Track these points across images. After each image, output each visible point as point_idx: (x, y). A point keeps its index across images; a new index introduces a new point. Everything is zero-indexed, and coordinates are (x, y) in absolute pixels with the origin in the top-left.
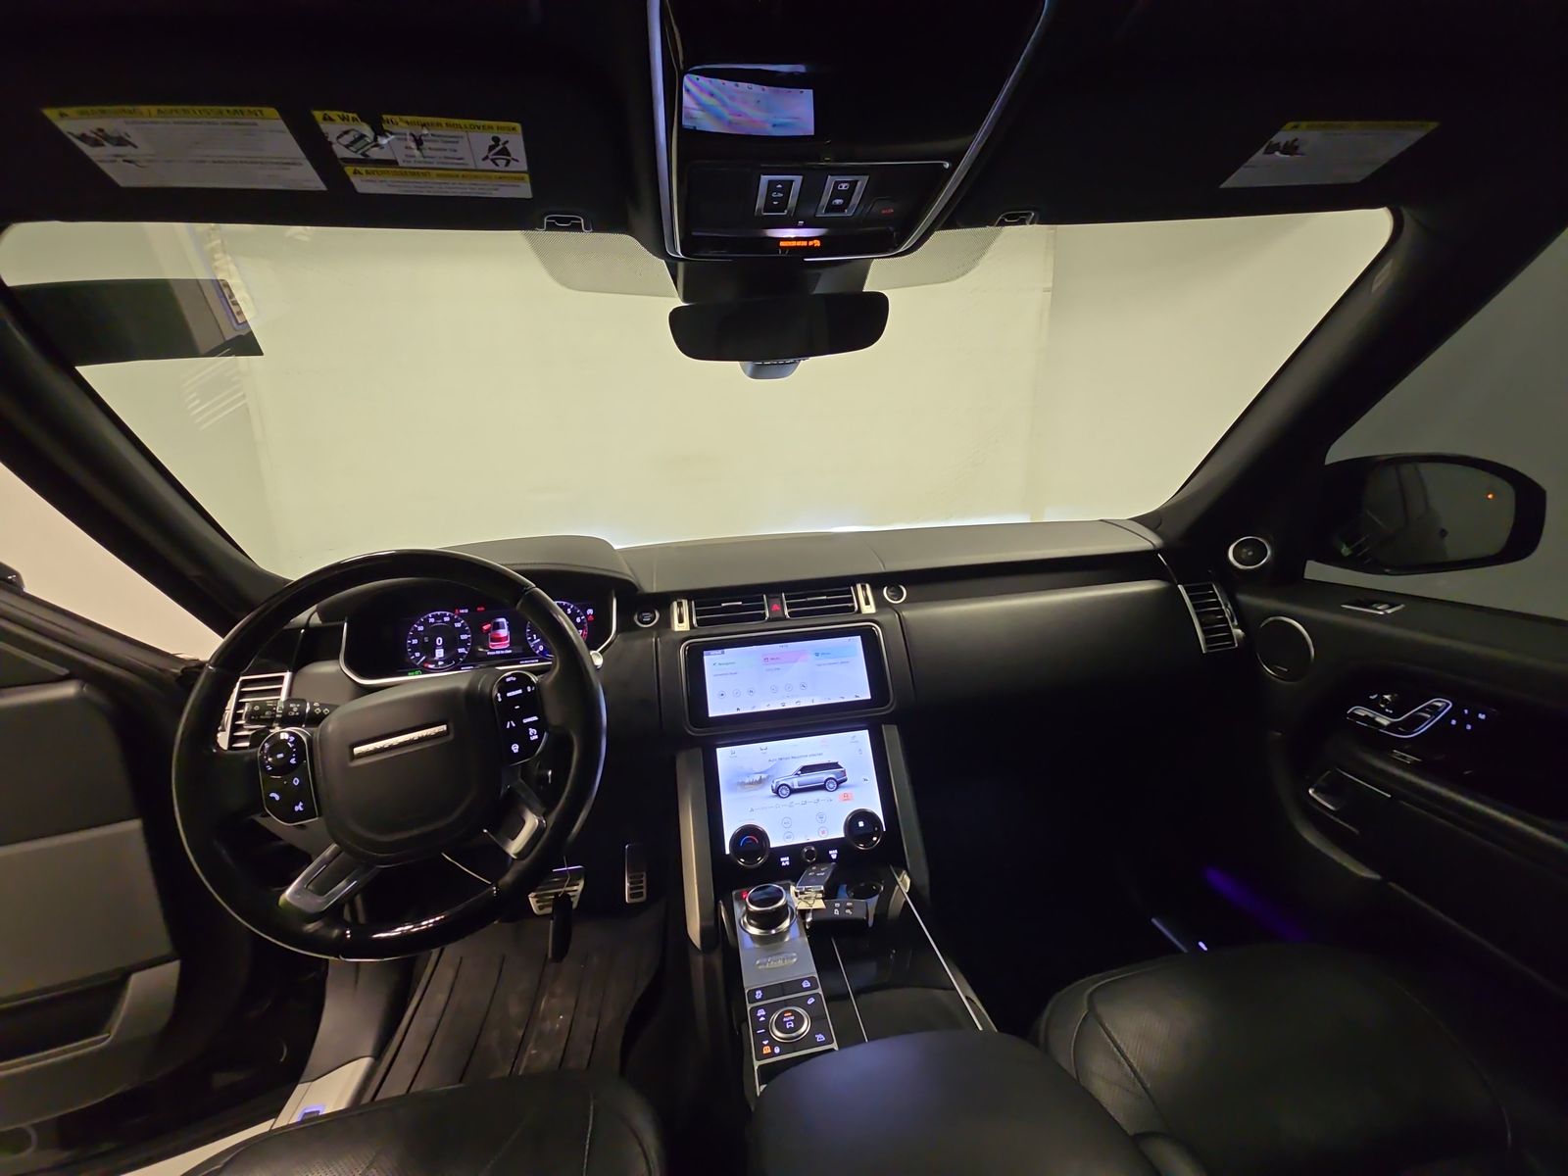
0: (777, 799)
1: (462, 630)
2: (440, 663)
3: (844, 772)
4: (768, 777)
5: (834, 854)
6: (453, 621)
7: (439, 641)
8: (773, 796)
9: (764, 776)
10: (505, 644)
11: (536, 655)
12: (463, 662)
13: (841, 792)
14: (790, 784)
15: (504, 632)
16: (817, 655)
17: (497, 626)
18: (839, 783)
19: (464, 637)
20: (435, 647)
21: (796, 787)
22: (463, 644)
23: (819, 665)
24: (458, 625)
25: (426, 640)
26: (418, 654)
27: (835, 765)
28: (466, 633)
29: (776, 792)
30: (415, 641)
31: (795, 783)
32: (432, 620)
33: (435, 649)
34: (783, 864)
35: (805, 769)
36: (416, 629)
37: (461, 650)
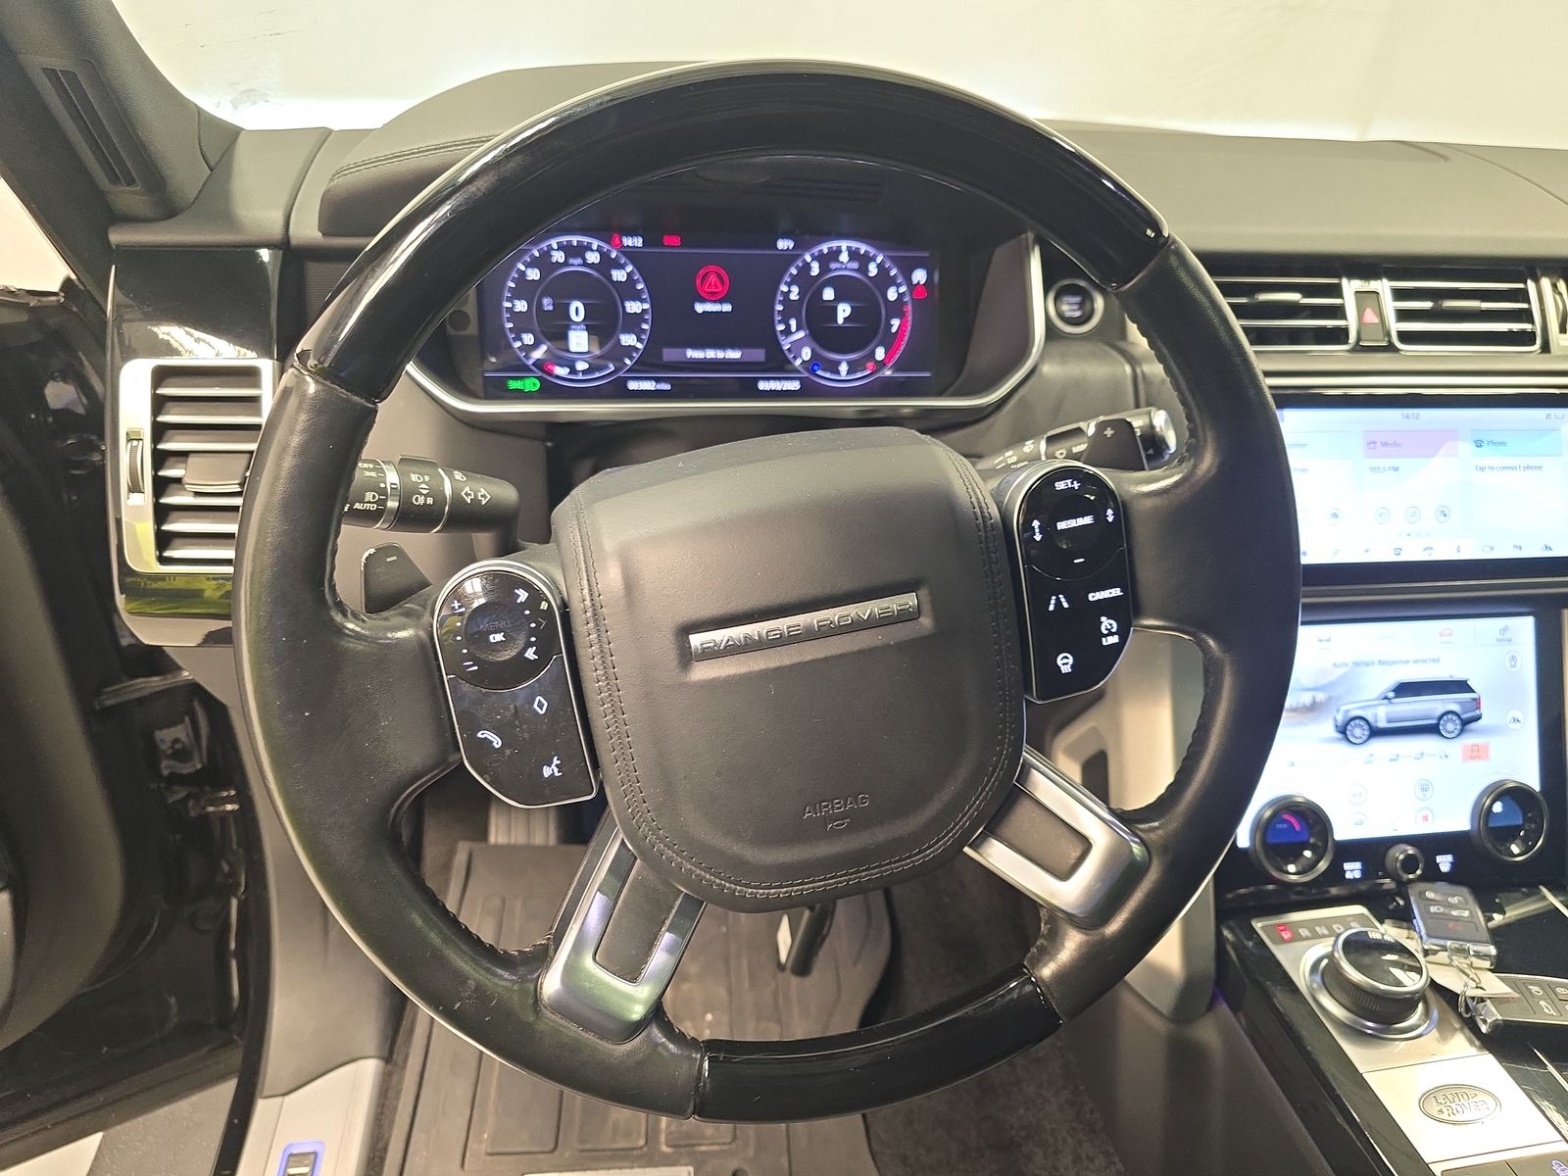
0: (1343, 747)
1: (628, 291)
2: (581, 366)
3: (1477, 702)
4: (1330, 699)
5: (1445, 862)
6: (607, 264)
7: (577, 310)
8: (1340, 740)
9: (1321, 696)
11: (795, 369)
12: (632, 369)
13: (1468, 740)
14: (1370, 719)
16: (1479, 444)
18: (1465, 723)
19: (633, 307)
21: (1382, 724)
22: (633, 323)
23: (1482, 469)
24: (619, 275)
25: (547, 304)
26: (528, 339)
27: (1462, 686)
28: (637, 297)
29: (1343, 730)
30: (521, 306)
31: (1381, 716)
32: (558, 257)
33: (567, 328)
34: (1348, 875)
35: (1405, 689)
36: (523, 274)
37: (628, 340)
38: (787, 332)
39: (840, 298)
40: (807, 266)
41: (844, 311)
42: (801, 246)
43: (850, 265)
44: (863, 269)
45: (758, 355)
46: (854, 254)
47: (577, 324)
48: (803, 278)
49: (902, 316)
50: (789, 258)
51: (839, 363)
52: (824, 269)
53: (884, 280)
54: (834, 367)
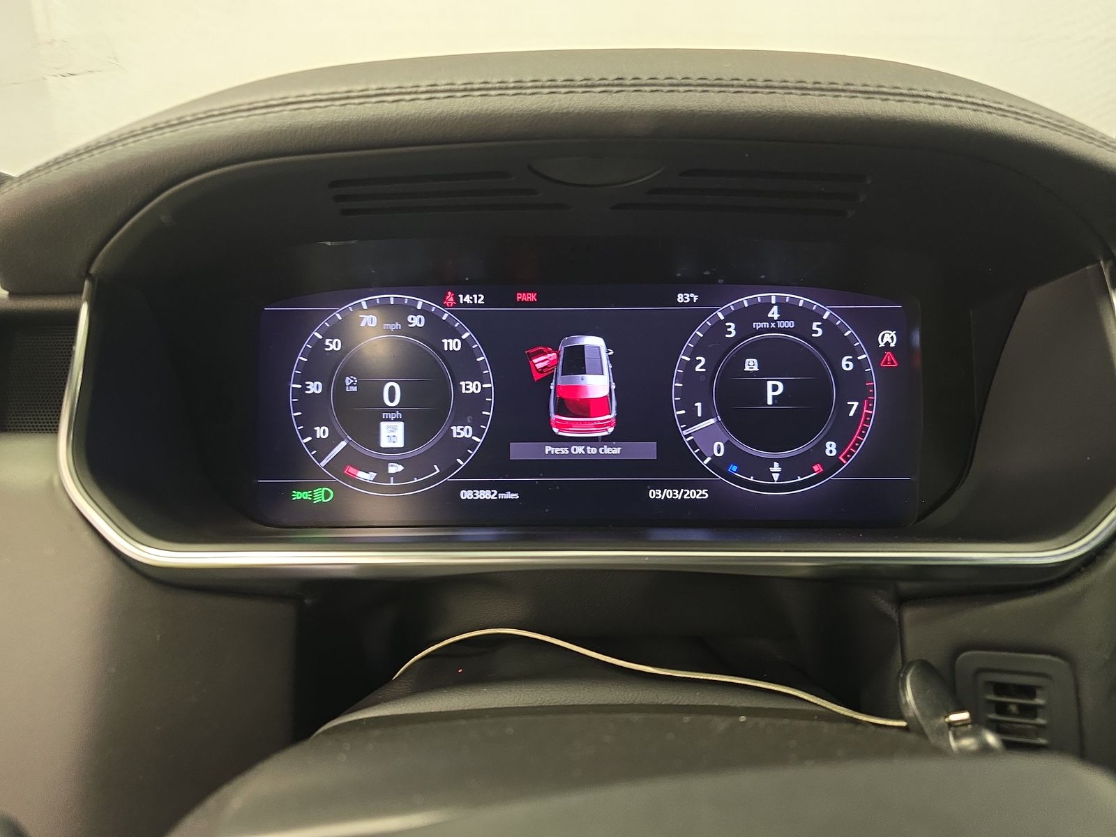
2: (394, 468)
6: (436, 329)
7: (392, 392)
10: (600, 426)
11: (702, 471)
12: (465, 472)
15: (598, 385)
17: (577, 362)
19: (471, 387)
20: (378, 414)
22: (470, 408)
24: (451, 345)
26: (321, 432)
28: (477, 376)
30: (315, 387)
32: (370, 320)
33: (378, 416)
36: (321, 343)
37: (462, 432)
38: (691, 420)
39: (767, 371)
40: (720, 327)
41: (774, 389)
42: (710, 299)
43: (780, 324)
44: (803, 330)
45: (647, 450)
46: (787, 310)
47: (392, 410)
48: (714, 343)
49: (863, 397)
50: (693, 317)
51: (770, 463)
52: (744, 332)
53: (835, 344)
54: (762, 468)
